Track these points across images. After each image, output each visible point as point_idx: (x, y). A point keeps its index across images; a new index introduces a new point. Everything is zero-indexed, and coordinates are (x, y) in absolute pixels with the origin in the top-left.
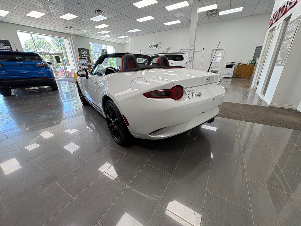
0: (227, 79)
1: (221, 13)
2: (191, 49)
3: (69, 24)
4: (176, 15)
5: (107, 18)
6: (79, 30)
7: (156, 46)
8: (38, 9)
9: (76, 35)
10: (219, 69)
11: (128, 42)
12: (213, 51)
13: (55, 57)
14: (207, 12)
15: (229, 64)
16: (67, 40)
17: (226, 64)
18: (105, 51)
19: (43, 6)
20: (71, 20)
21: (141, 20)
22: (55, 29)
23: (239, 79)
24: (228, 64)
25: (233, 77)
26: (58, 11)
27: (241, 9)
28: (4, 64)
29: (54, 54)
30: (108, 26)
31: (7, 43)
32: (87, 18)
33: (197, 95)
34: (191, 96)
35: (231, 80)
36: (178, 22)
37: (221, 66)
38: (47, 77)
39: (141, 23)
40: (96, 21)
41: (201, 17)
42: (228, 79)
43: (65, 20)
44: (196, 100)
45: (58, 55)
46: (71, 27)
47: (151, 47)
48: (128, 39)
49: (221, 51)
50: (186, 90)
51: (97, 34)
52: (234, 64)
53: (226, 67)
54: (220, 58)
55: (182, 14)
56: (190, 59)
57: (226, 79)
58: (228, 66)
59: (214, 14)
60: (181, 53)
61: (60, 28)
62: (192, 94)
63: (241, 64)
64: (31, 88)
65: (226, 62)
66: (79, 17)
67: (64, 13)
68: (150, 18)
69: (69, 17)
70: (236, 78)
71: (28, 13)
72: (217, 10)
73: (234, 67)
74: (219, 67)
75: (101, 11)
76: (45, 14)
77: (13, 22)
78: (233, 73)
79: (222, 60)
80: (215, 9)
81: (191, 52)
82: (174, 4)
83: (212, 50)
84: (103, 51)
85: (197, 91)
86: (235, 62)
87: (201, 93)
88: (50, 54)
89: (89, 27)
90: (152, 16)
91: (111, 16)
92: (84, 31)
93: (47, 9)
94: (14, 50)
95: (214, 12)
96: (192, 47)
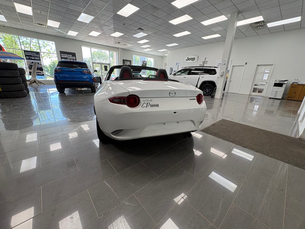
0: (274, 100)
1: (270, 25)
2: (224, 63)
3: (118, 40)
4: (214, 29)
5: (147, 35)
6: (125, 45)
7: (193, 59)
8: (96, 30)
9: (123, 49)
10: (265, 88)
11: (167, 55)
12: (258, 67)
13: (104, 66)
14: (251, 25)
15: (278, 82)
16: (115, 52)
17: (274, 83)
18: (145, 63)
19: (99, 28)
20: (119, 37)
21: (178, 35)
22: (108, 44)
23: (291, 101)
24: (276, 82)
25: (283, 99)
26: (109, 30)
27: (299, 19)
28: (63, 70)
29: (103, 64)
30: (148, 41)
31: (74, 55)
32: (131, 35)
33: (152, 106)
34: (145, 105)
35: (279, 101)
36: (217, 36)
37: (268, 84)
38: (88, 82)
39: (178, 37)
40: (138, 37)
41: (244, 30)
42: (276, 100)
43: (115, 37)
44: (149, 109)
45: (107, 64)
46: (119, 43)
47: (187, 60)
48: (167, 52)
49: (270, 67)
50: (141, 100)
51: (139, 47)
52: (286, 82)
53: (274, 86)
54: (268, 75)
55: (220, 28)
56: (222, 74)
57: (272, 100)
58: (276, 85)
59: (261, 26)
60: (215, 67)
61: (111, 44)
62: (147, 104)
63: (297, 83)
64: (82, 89)
65: (274, 80)
66: (125, 35)
67: (113, 32)
68: (186, 33)
69: (117, 34)
70: (287, 100)
71: (89, 33)
72: (263, 21)
73: (284, 86)
74: (265, 85)
75: (142, 29)
76: (100, 33)
77: (81, 40)
78: (283, 93)
79: (270, 77)
80: (262, 21)
81: (224, 66)
82: (210, 19)
83: (258, 65)
84: (143, 63)
85: (155, 101)
86: (288, 80)
87: (158, 105)
88: (101, 64)
89: (133, 42)
90: (188, 31)
91: (150, 33)
92: (129, 46)
93: (102, 29)
94: (78, 61)
95: (261, 25)
96: (226, 62)
